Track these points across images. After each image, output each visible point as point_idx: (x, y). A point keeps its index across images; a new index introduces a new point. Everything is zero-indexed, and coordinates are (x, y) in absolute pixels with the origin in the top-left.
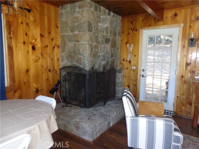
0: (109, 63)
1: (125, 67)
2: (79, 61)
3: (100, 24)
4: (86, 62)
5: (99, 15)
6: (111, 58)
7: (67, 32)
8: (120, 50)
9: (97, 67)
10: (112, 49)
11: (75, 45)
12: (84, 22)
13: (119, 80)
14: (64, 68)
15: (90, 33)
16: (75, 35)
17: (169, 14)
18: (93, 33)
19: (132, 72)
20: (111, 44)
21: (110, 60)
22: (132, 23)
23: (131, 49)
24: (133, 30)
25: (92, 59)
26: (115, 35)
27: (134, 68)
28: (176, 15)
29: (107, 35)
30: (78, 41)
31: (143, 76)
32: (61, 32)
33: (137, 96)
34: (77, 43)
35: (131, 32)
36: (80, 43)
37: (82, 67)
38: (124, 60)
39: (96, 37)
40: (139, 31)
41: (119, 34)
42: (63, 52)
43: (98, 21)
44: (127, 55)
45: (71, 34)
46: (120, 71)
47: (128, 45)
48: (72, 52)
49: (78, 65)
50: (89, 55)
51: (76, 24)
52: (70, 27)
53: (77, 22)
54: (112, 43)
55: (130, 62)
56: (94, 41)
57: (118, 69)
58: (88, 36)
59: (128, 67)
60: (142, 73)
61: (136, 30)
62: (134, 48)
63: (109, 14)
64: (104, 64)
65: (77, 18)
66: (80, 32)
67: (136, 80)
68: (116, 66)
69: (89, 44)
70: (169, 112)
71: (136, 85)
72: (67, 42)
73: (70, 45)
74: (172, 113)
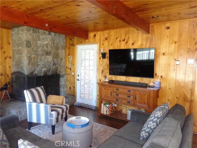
0: (51, 70)
1: (68, 73)
2: (21, 68)
3: (39, 42)
4: (25, 69)
5: (38, 36)
6: (53, 66)
7: (15, 48)
8: (64, 60)
9: (37, 73)
10: (55, 59)
11: (20, 56)
12: (24, 41)
13: (62, 83)
14: (14, 73)
15: (28, 48)
16: (19, 50)
17: (91, 35)
18: (31, 48)
19: (72, 76)
20: (52, 55)
21: (52, 68)
22: (71, 40)
23: (71, 59)
24: (72, 45)
25: (31, 67)
26: (57, 48)
27: (73, 74)
28: (95, 36)
29: (47, 49)
30: (21, 54)
31: (78, 80)
32: (12, 47)
33: (75, 96)
34: (21, 55)
35: (71, 46)
36: (23, 55)
37: (23, 72)
38: (67, 68)
39: (34, 51)
40: (75, 46)
41: (62, 48)
42: (13, 61)
43: (36, 39)
44: (69, 64)
45: (17, 49)
46: (63, 76)
47: (69, 56)
48: (18, 62)
49: (21, 71)
50: (28, 64)
51: (20, 42)
52: (17, 44)
53: (20, 41)
54: (54, 55)
55: (71, 69)
56: (33, 54)
57: (61, 74)
58: (26, 51)
59: (70, 73)
60: (78, 78)
61: (74, 46)
62: (72, 58)
63: (49, 34)
64: (44, 71)
65: (20, 38)
66: (22, 47)
67: (74, 83)
68: (59, 72)
69: (27, 56)
70: (89, 106)
71: (74, 87)
72: (15, 54)
73: (17, 56)
74: (94, 107)
